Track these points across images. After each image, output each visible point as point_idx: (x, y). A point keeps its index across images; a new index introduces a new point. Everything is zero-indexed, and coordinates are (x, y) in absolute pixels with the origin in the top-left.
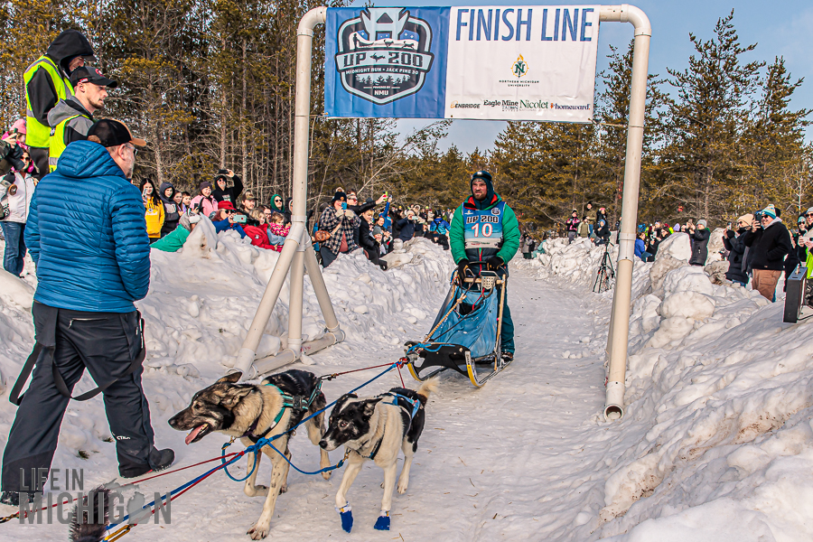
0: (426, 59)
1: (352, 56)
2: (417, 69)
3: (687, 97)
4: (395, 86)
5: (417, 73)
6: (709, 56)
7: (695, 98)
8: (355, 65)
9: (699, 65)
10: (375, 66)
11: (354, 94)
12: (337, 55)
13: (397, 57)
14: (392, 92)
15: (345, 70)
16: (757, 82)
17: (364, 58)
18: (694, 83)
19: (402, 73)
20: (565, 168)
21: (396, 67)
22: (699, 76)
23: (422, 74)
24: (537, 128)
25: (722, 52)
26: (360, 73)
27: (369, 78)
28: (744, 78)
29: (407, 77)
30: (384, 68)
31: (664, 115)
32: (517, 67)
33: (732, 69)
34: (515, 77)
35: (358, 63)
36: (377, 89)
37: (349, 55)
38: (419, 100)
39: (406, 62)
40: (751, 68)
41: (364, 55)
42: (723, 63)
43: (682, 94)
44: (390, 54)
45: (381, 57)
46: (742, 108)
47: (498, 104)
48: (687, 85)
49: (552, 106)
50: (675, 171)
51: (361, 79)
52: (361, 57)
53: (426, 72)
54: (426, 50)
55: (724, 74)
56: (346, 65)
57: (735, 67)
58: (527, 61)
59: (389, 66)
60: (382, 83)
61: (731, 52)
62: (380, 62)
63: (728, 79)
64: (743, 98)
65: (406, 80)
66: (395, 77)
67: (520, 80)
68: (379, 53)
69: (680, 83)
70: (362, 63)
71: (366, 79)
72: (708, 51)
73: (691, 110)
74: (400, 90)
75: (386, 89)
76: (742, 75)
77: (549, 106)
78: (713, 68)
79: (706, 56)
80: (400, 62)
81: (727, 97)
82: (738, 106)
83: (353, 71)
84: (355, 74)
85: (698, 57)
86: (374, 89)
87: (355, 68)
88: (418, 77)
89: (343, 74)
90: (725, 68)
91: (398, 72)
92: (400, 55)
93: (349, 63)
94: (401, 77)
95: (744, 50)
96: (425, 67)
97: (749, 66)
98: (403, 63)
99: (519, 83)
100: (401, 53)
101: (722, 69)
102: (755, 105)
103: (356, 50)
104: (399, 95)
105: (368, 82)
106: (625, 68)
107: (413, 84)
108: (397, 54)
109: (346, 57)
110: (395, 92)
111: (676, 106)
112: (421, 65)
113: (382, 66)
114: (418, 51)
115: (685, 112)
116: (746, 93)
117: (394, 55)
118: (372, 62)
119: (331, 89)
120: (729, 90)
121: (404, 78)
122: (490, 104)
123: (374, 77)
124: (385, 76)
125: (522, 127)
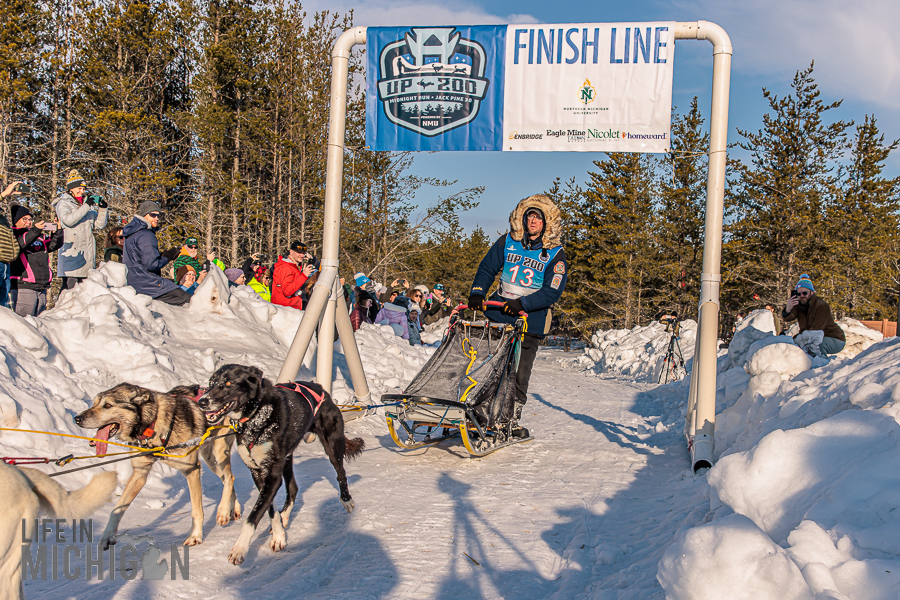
0: (481, 85)
1: (396, 83)
2: (471, 97)
3: (762, 163)
4: (445, 115)
5: (470, 100)
6: (786, 115)
7: (772, 164)
8: (400, 93)
9: (775, 125)
10: (422, 94)
11: (399, 125)
12: (379, 81)
13: (447, 83)
14: (442, 123)
15: (388, 99)
16: (844, 145)
17: (410, 85)
18: (770, 146)
19: (453, 101)
20: (618, 248)
21: (446, 94)
22: (775, 138)
23: (476, 102)
24: (583, 201)
25: (802, 110)
26: (406, 102)
27: (416, 107)
28: (829, 140)
29: (459, 105)
30: (433, 96)
31: (735, 183)
32: (584, 92)
33: (814, 130)
34: (580, 104)
35: (403, 90)
36: (425, 120)
37: (393, 81)
38: (474, 131)
39: (458, 88)
40: (837, 128)
41: (410, 81)
42: (803, 123)
43: (756, 159)
44: (440, 80)
45: (429, 84)
46: (828, 175)
47: (563, 134)
48: (761, 148)
49: (624, 136)
50: (751, 250)
51: (407, 108)
52: (407, 83)
53: (480, 99)
54: (480, 75)
55: (805, 136)
56: (389, 93)
57: (818, 127)
58: (595, 86)
59: (438, 94)
60: (431, 113)
61: (812, 110)
62: (429, 89)
63: (810, 141)
64: (829, 163)
65: (459, 108)
66: (445, 106)
67: (587, 107)
68: (427, 80)
69: (753, 146)
70: (408, 91)
71: (413, 107)
72: (785, 109)
73: (767, 178)
74: (452, 121)
75: (436, 120)
76: (827, 137)
77: (620, 135)
78: (791, 128)
79: (783, 115)
80: (451, 89)
81: (810, 162)
82: (823, 172)
83: (398, 100)
84: (400, 103)
85: (774, 116)
86: (422, 120)
87: (400, 97)
88: (471, 105)
89: (387, 103)
90: (805, 127)
91: (450, 101)
92: (451, 81)
93: (393, 91)
94: (452, 105)
95: (828, 108)
96: (479, 93)
97: (834, 126)
98: (455, 90)
99: (587, 111)
100: (451, 79)
101: (803, 129)
102: (844, 171)
103: (401, 76)
104: (450, 126)
105: (415, 111)
106: (687, 130)
107: (467, 114)
108: (447, 80)
109: (390, 84)
110: (446, 122)
111: (748, 173)
112: (474, 92)
113: (431, 94)
114: (471, 77)
115: (760, 179)
116: (832, 158)
117: (444, 81)
118: (419, 89)
119: (373, 120)
120: (812, 154)
121: (456, 107)
122: (554, 134)
123: (422, 106)
124: (434, 105)
125: (564, 201)
